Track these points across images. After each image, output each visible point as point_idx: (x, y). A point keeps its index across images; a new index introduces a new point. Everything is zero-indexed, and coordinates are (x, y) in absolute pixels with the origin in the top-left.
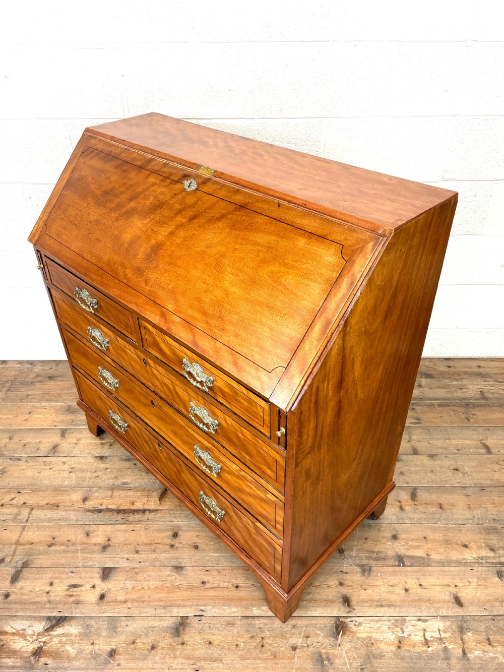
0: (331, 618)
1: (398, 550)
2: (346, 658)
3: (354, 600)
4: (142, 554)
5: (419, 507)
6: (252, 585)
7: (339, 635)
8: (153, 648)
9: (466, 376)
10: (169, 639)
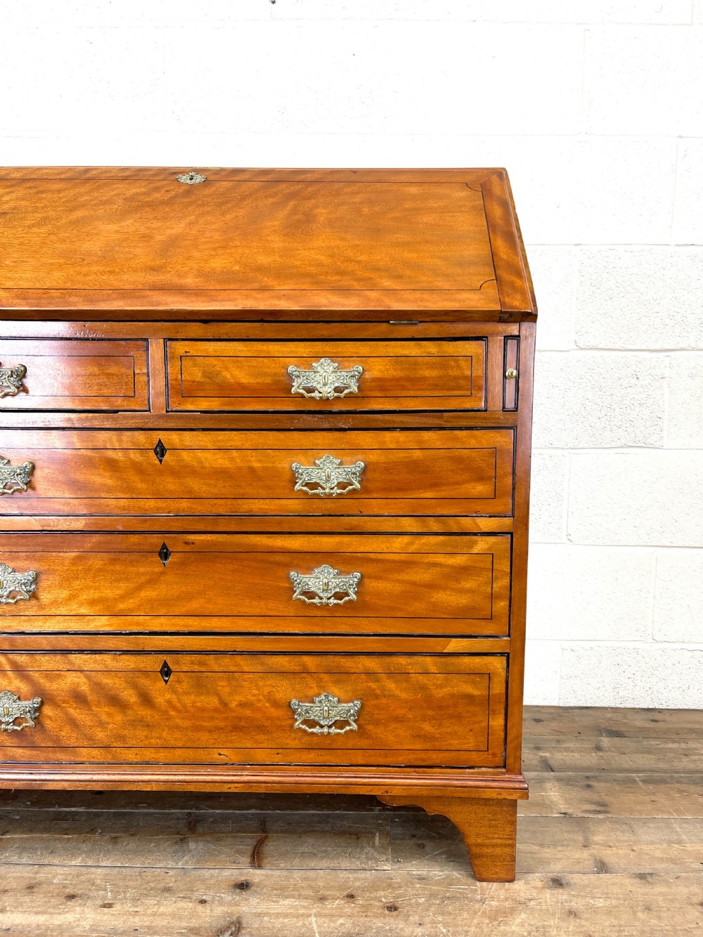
9: (694, 736)
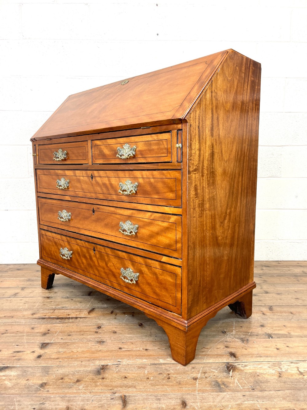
0: (223, 363)
1: (266, 331)
2: (239, 384)
3: (238, 354)
4: (73, 336)
5: (276, 313)
6: (159, 349)
7: (230, 371)
8: (78, 381)
10: (91, 376)
